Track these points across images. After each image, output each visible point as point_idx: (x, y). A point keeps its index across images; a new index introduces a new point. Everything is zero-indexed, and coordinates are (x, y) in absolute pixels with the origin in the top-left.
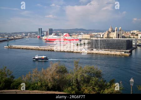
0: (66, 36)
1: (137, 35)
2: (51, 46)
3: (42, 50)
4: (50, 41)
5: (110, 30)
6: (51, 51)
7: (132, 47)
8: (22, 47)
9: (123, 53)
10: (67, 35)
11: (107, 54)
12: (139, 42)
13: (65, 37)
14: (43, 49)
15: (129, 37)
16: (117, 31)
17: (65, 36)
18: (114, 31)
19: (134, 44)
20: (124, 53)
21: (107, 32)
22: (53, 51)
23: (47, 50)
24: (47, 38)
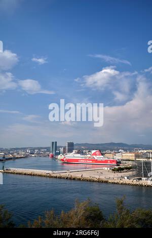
2: (71, 171)
3: (56, 177)
6: (70, 179)
8: (25, 172)
10: (98, 153)
13: (94, 156)
14: (58, 175)
22: (74, 179)
23: (64, 178)
24: (65, 157)
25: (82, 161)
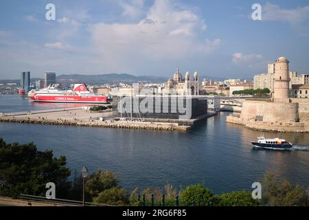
0: (78, 89)
1: (228, 89)
2: (34, 112)
3: (8, 121)
4: (42, 100)
5: (176, 77)
6: (28, 122)
7: (206, 112)
9: (177, 124)
10: (82, 88)
11: (145, 128)
12: (226, 103)
13: (78, 92)
14: (11, 118)
16: (188, 80)
17: (75, 90)
18: (183, 81)
19: (210, 106)
20: (179, 125)
21: (169, 82)
22: (33, 122)
23: (19, 122)
24: (36, 94)
25: (60, 98)
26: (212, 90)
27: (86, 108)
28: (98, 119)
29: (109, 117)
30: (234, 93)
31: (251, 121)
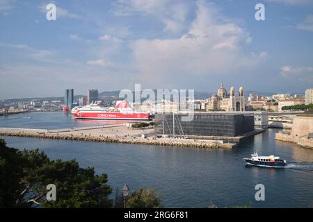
1: (277, 104)
3: (52, 138)
5: (220, 92)
6: (71, 139)
7: (253, 130)
9: (222, 142)
10: (124, 104)
11: (188, 146)
12: (275, 119)
13: (119, 109)
14: (55, 135)
15: (260, 107)
16: (233, 95)
17: (117, 107)
18: (228, 96)
19: (257, 122)
20: (224, 142)
21: (213, 97)
22: (75, 139)
23: (62, 138)
24: (79, 111)
25: (102, 115)
26: (259, 106)
27: (128, 125)
28: (140, 136)
29: (151, 134)
30: (283, 108)
31: (303, 138)
